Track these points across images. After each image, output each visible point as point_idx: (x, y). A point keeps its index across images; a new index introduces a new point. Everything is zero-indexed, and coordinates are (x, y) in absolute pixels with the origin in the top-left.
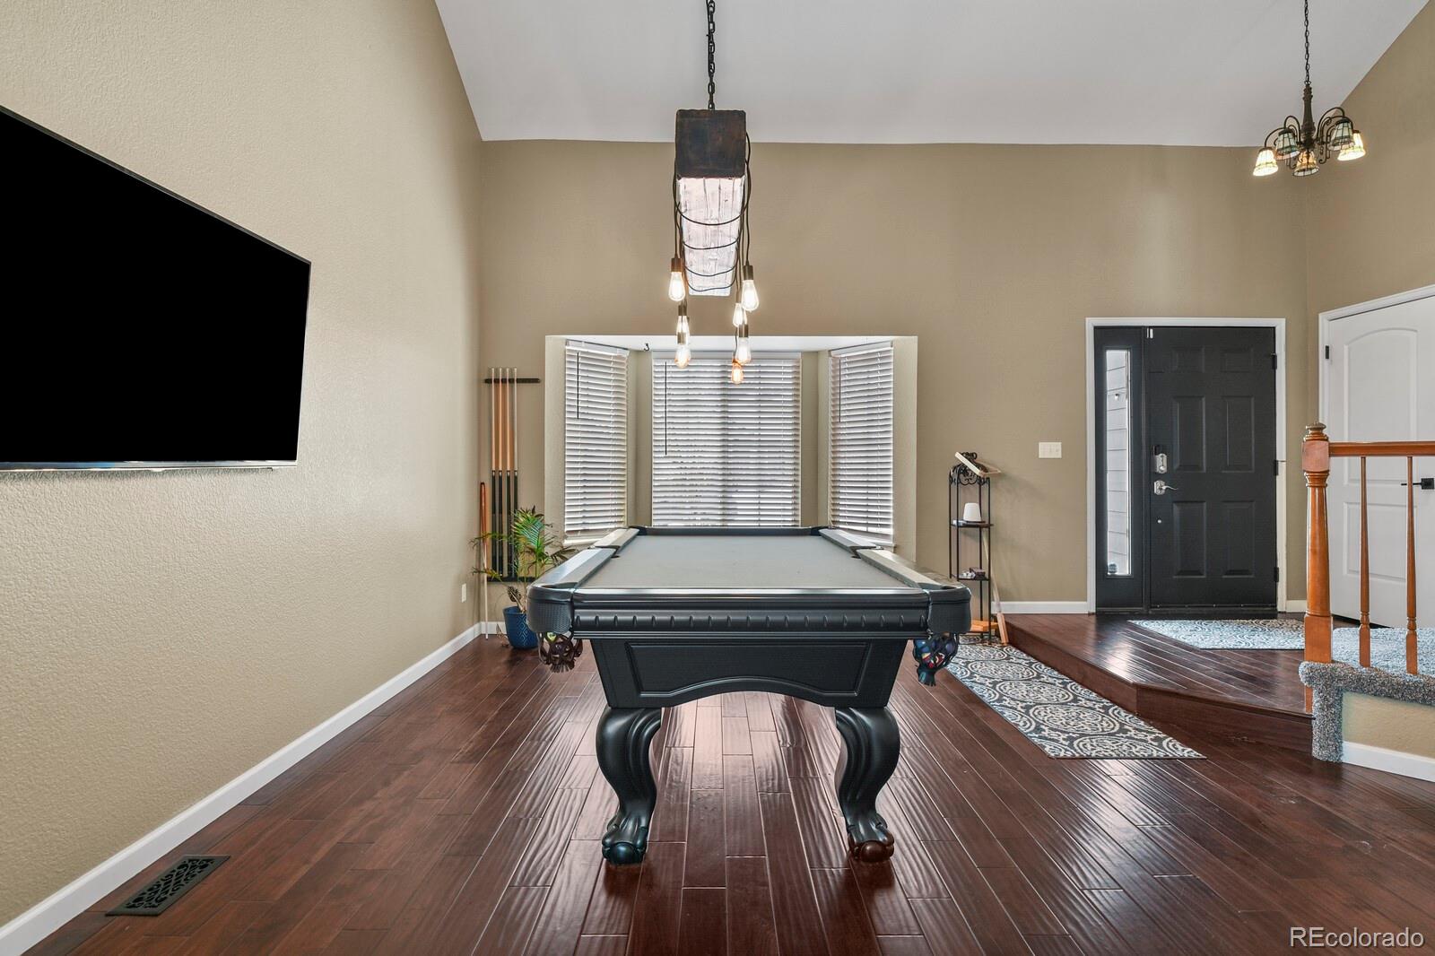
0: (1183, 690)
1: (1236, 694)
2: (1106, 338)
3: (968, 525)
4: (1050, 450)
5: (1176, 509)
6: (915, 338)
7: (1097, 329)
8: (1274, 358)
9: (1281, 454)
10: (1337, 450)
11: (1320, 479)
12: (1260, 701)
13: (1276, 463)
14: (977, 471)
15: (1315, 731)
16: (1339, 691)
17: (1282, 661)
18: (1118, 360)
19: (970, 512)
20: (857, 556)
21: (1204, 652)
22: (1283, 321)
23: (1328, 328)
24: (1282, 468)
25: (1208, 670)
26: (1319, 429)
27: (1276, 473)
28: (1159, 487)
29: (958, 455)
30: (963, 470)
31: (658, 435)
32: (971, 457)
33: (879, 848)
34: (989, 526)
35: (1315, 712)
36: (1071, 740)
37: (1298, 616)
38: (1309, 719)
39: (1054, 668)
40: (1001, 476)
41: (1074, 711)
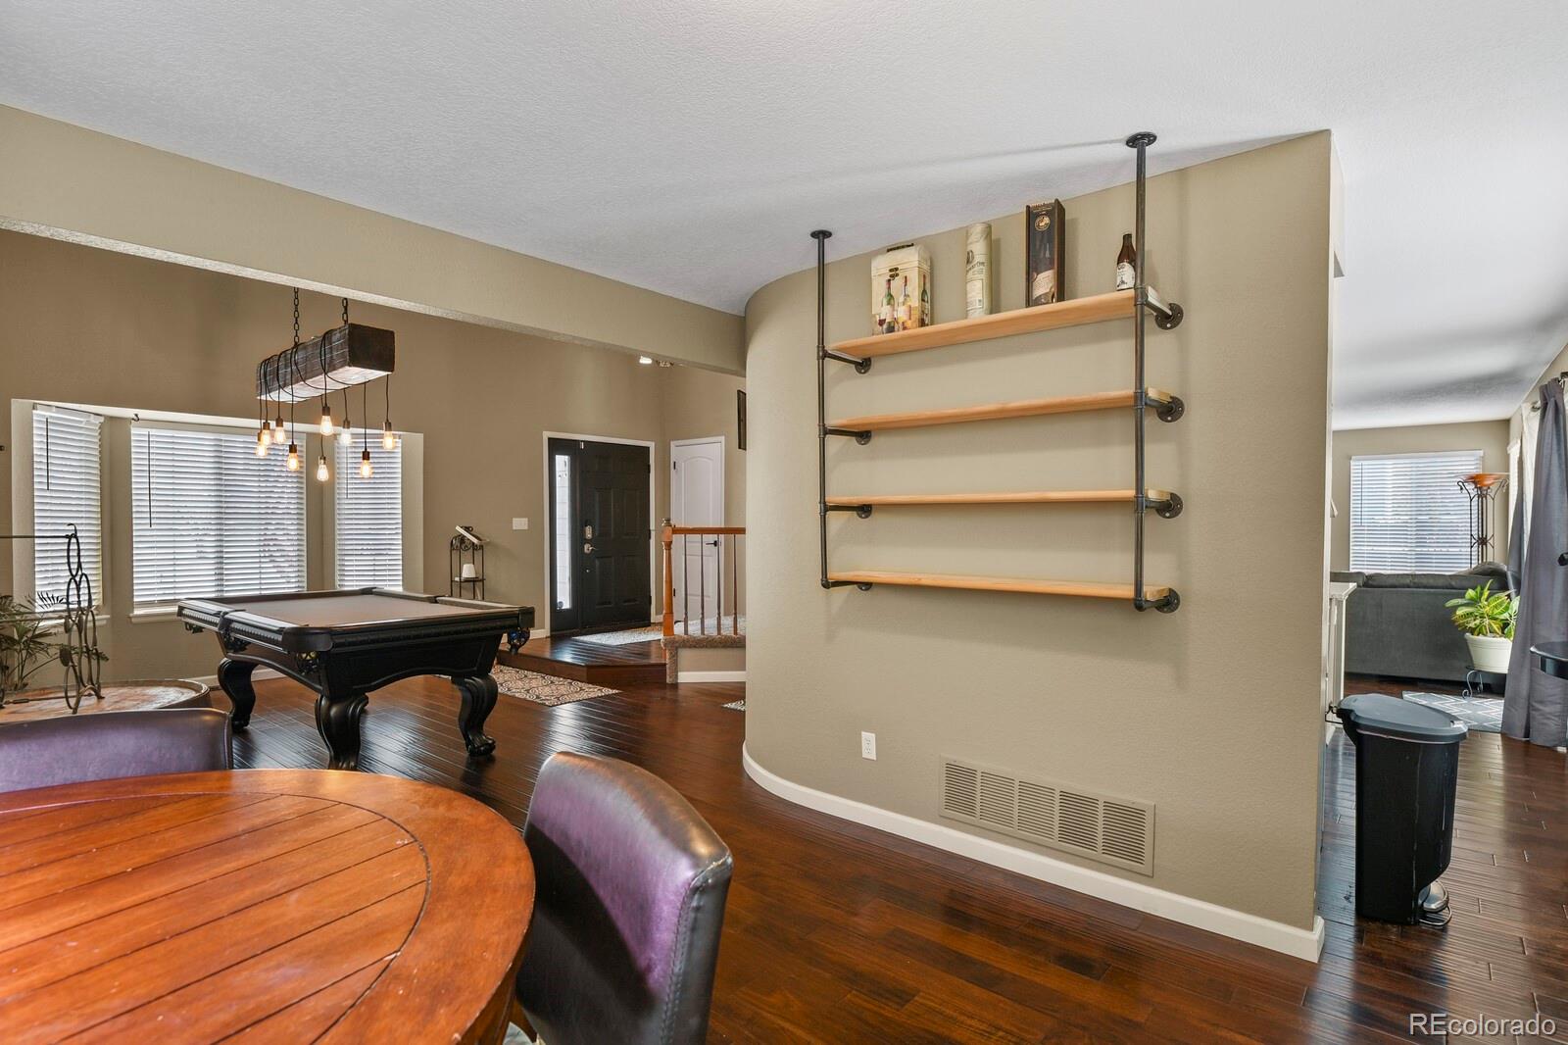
0: (610, 664)
1: (634, 661)
2: (557, 446)
3: (467, 580)
4: (520, 523)
5: (597, 562)
6: (421, 436)
7: (550, 440)
8: (649, 466)
9: (652, 527)
10: (676, 531)
11: (669, 545)
12: (645, 662)
13: (650, 531)
14: (475, 541)
15: (668, 671)
16: (677, 648)
17: (653, 644)
18: (562, 462)
19: (468, 571)
20: (436, 602)
21: (617, 646)
22: (653, 444)
23: (677, 450)
24: (653, 534)
25: (619, 654)
26: (668, 520)
27: (650, 538)
28: (587, 548)
29: (458, 528)
30: (462, 539)
31: (139, 504)
32: (467, 529)
33: (488, 747)
34: (483, 580)
35: (667, 661)
36: (558, 699)
37: (660, 624)
38: (665, 665)
39: (533, 671)
40: (488, 544)
41: (553, 687)
